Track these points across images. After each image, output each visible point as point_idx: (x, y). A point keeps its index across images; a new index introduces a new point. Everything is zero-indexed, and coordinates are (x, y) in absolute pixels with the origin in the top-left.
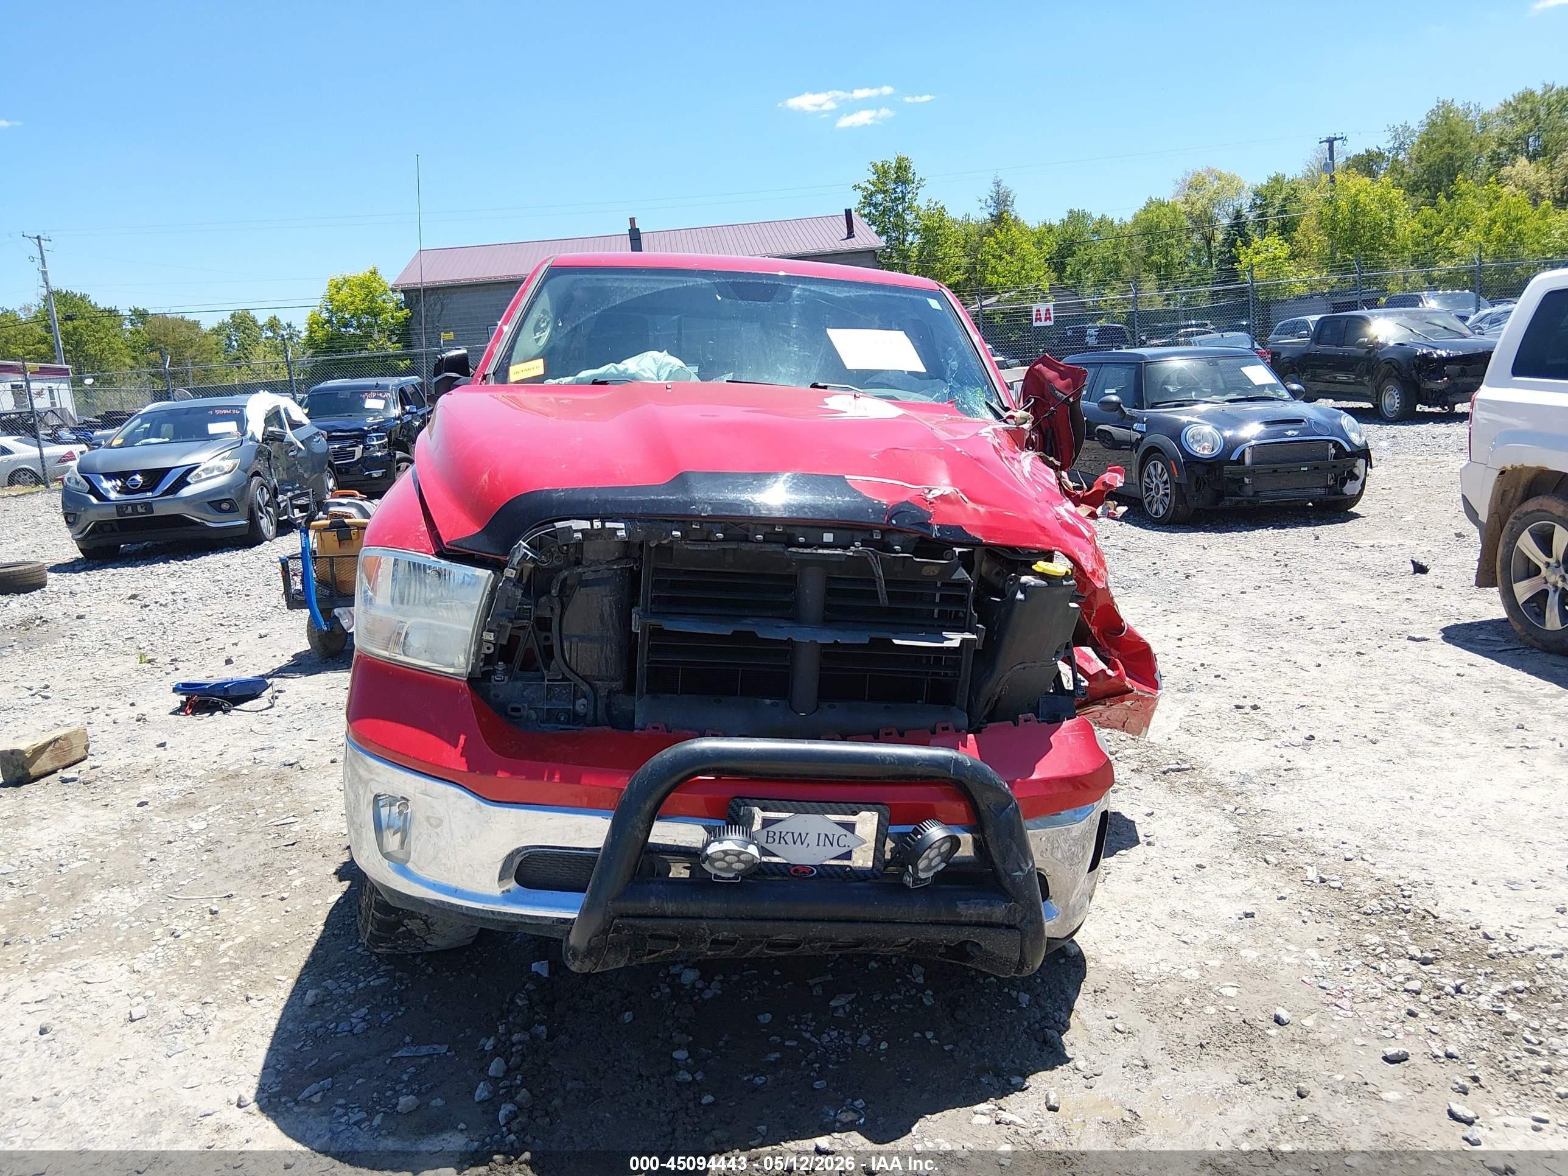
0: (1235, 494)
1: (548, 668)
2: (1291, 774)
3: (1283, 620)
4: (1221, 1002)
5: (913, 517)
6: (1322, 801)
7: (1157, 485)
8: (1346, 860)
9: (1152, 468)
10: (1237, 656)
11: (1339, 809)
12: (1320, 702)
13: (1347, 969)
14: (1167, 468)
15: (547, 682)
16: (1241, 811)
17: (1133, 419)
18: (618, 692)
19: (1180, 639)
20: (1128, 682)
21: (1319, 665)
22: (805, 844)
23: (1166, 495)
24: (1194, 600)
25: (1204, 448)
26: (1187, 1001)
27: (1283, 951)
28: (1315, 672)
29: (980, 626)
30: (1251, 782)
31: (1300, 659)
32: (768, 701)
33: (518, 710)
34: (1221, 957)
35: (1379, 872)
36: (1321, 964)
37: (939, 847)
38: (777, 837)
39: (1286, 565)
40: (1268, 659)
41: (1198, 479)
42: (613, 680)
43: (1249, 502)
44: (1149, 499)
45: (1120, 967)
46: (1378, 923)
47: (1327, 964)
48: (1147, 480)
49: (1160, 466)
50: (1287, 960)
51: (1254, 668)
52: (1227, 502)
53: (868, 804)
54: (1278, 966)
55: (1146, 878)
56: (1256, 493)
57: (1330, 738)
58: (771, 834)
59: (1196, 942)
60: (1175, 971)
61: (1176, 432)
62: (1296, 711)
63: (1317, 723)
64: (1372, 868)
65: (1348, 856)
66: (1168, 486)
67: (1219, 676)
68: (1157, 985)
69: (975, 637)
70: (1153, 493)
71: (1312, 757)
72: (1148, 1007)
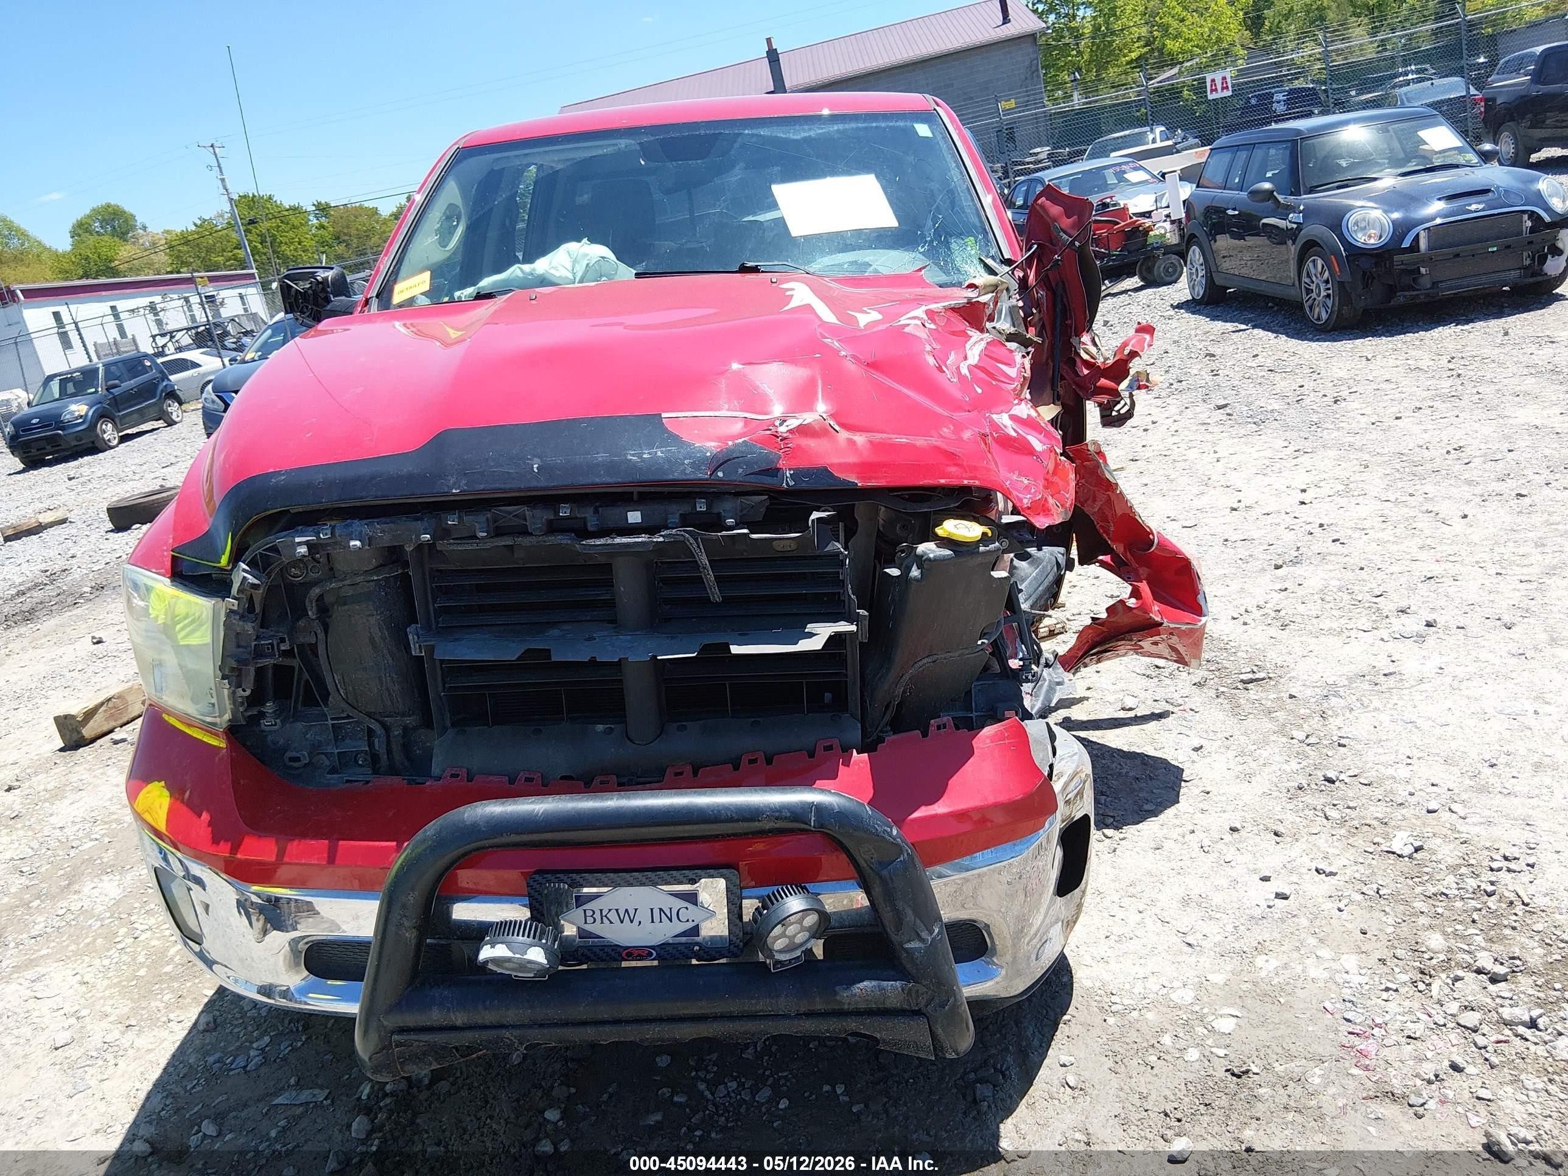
0: (1411, 288)
1: (326, 705)
2: (1391, 681)
3: (1437, 453)
4: (1210, 1042)
5: (748, 464)
6: (1420, 722)
7: (1318, 286)
8: (1429, 812)
9: (1311, 265)
10: (1368, 508)
11: (1438, 731)
12: (1453, 569)
13: (1387, 989)
14: (1328, 264)
15: (330, 722)
16: (1311, 740)
17: (1290, 209)
18: (415, 728)
19: (1304, 491)
20: (1156, 611)
21: (1465, 516)
22: (636, 922)
23: (1328, 296)
24: (1336, 434)
25: (1370, 237)
26: (1167, 1040)
27: (1313, 959)
28: (1459, 525)
29: (861, 612)
30: (1337, 695)
31: (1445, 508)
32: (600, 728)
33: (298, 759)
34: (1229, 968)
35: (1467, 829)
36: (1356, 979)
37: (800, 922)
38: (597, 916)
39: (1459, 376)
40: (1406, 510)
41: (1364, 273)
42: (403, 715)
43: (1427, 295)
44: (1310, 302)
45: (1098, 984)
46: (1447, 913)
47: (1365, 979)
48: (1307, 280)
49: (1320, 262)
50: (1313, 973)
51: (1384, 526)
52: (1401, 298)
53: (712, 868)
54: (1299, 984)
55: (1168, 845)
56: (1435, 284)
57: (1453, 625)
58: (589, 913)
59: (1204, 943)
60: (1165, 991)
61: (1336, 220)
62: (1420, 585)
63: (1443, 602)
64: (1461, 826)
65: (1432, 806)
66: (1330, 286)
67: (1337, 540)
68: (1135, 1014)
69: (853, 628)
70: (1314, 295)
71: (1425, 653)
72: (1116, 1047)
